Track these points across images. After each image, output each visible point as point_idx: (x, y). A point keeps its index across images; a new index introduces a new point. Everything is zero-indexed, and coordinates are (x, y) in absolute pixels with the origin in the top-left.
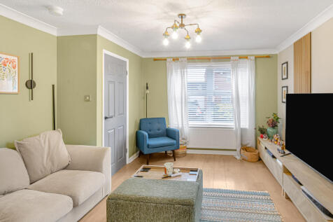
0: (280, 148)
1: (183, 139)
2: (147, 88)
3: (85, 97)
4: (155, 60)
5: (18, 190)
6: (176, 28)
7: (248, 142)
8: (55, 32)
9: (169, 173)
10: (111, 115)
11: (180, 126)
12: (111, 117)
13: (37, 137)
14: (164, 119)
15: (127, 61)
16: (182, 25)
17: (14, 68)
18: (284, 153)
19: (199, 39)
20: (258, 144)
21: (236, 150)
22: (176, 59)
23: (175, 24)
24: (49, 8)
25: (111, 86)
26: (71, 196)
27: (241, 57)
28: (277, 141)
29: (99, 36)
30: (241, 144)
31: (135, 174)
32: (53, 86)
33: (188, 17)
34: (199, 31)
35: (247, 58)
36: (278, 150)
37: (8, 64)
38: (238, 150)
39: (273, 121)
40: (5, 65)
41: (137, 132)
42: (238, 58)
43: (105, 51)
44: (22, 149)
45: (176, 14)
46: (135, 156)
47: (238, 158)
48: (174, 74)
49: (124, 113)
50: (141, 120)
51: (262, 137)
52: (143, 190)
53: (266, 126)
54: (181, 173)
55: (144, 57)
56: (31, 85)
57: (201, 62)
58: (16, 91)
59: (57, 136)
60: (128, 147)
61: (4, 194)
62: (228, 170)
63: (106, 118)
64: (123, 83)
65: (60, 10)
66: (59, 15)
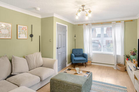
0: (135, 66)
1: (90, 58)
2: (75, 37)
3: (50, 40)
4: (79, 25)
5: (24, 72)
6: (80, 11)
7: (121, 61)
8: (40, 17)
9: (77, 72)
10: (59, 47)
11: (89, 53)
12: (60, 48)
13: (33, 54)
14: (82, 49)
15: (67, 26)
16: (83, 10)
17: (26, 30)
18: (137, 68)
19: (90, 15)
20: (126, 63)
21: (114, 65)
22: (87, 24)
23: (79, 10)
24: (35, 8)
25: (60, 36)
26: (39, 77)
27: (117, 22)
28: (135, 62)
29: (55, 17)
30: (117, 62)
31: (64, 71)
32: (40, 36)
33: (86, 6)
34: (90, 12)
35: (120, 22)
36: (134, 67)
37: (24, 29)
38: (115, 65)
39: (134, 52)
40: (23, 29)
41: (71, 54)
42: (115, 22)
43: (57, 23)
44: (27, 58)
45: (81, 6)
46: (70, 64)
47: (115, 69)
48: (86, 30)
49: (65, 46)
50: (73, 49)
51: (127, 60)
52: (64, 78)
53: (130, 55)
54: (82, 73)
55: (74, 24)
56: (31, 36)
57: (98, 25)
58: (26, 38)
59: (39, 54)
60: (67, 60)
61: (20, 73)
62: (108, 74)
63: (57, 48)
64: (65, 35)
65: (39, 9)
66: (39, 10)
